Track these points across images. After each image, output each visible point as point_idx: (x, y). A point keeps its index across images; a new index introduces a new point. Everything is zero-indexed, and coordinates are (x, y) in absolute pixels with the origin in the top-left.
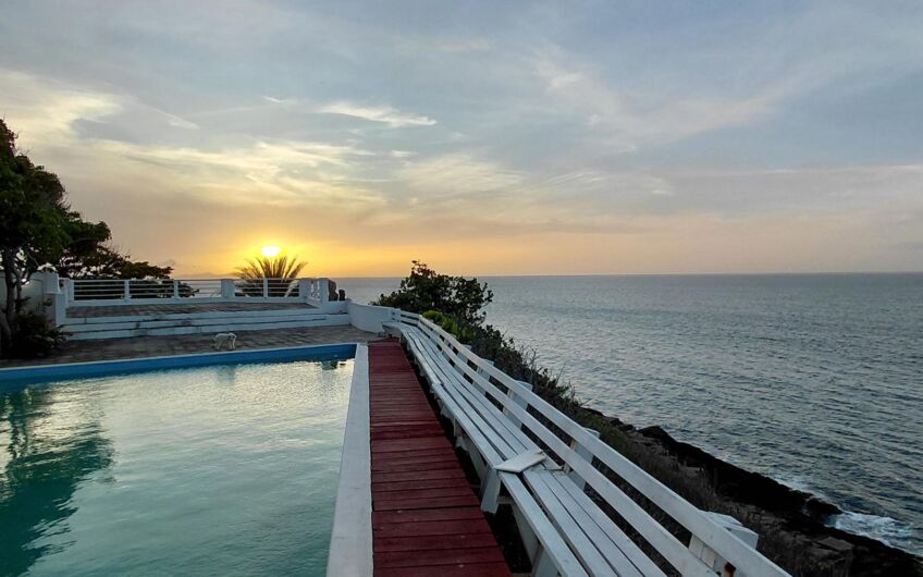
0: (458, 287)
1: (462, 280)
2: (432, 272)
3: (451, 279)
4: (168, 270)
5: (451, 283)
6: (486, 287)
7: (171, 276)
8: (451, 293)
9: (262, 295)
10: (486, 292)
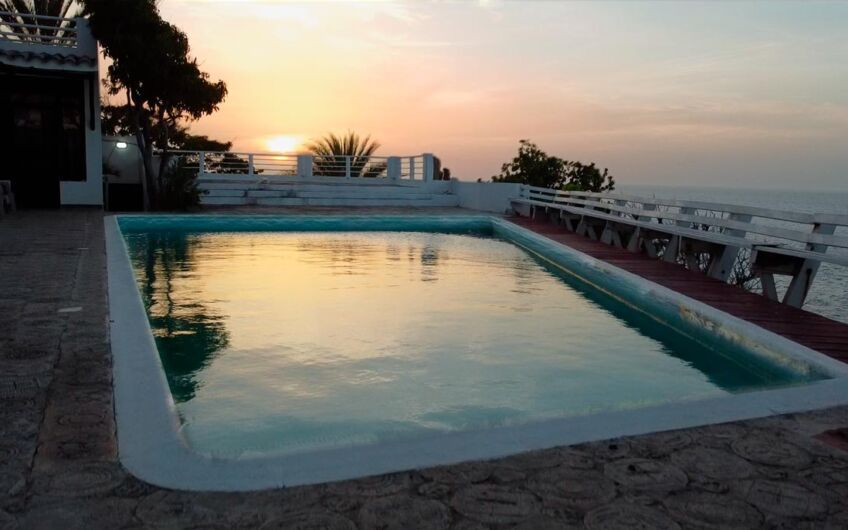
0: (572, 173)
1: (578, 165)
2: (543, 154)
3: (566, 163)
4: (229, 145)
5: (565, 167)
6: (606, 174)
7: (232, 150)
8: (564, 180)
9: (344, 175)
10: (606, 177)
